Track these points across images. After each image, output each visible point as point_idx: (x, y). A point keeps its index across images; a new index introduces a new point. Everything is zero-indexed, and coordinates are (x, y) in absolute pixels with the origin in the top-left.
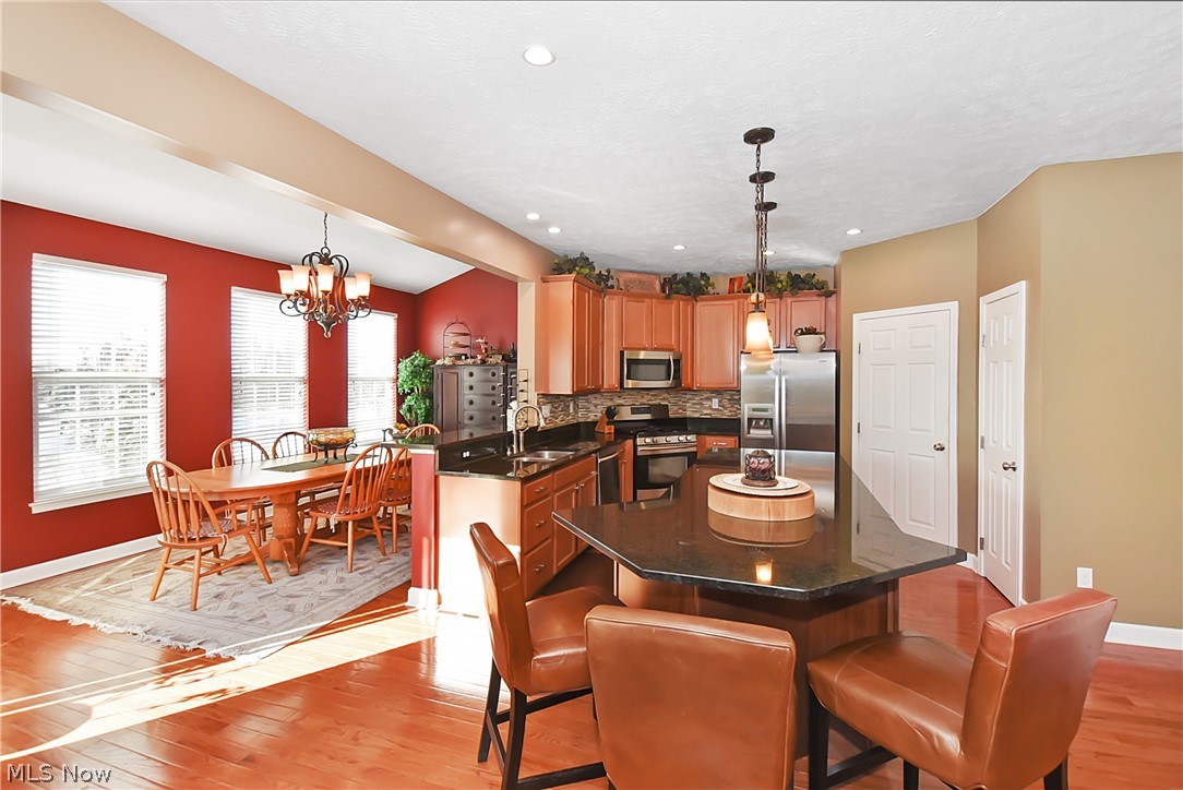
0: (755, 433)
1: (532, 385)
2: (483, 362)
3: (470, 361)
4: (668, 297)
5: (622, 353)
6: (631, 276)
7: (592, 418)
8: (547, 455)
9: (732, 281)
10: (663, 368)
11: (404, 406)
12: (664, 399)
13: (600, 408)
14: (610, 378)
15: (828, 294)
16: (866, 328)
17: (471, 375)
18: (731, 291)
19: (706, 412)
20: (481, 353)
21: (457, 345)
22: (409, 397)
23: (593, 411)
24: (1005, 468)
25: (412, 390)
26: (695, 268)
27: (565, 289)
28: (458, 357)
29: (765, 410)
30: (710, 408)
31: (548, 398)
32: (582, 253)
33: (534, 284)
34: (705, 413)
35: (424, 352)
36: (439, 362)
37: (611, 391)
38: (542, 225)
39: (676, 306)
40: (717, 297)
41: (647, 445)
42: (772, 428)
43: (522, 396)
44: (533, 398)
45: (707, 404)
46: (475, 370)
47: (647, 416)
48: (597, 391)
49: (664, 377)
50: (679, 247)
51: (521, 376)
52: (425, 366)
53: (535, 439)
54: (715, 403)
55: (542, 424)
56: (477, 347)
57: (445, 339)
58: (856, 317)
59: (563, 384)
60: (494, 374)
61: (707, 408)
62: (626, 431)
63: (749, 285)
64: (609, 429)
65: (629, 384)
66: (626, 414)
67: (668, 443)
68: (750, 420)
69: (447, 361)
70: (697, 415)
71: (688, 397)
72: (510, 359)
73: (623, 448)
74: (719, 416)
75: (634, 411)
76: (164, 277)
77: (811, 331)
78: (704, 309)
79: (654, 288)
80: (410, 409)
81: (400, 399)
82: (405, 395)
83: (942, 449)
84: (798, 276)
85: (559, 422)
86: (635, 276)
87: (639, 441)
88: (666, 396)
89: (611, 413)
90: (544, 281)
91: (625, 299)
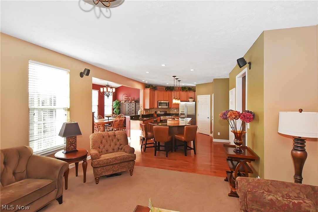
0: (182, 116)
1: (142, 107)
2: (131, 102)
3: (128, 102)
4: (167, 91)
5: (158, 101)
6: (159, 87)
7: (152, 113)
8: (145, 119)
9: (178, 88)
10: (166, 104)
11: (114, 111)
12: (166, 110)
13: (154, 111)
14: (156, 106)
15: (194, 91)
16: (199, 98)
17: (128, 105)
18: (178, 90)
20: (130, 100)
21: (125, 99)
22: (115, 109)
23: (153, 112)
25: (116, 108)
26: (171, 86)
27: (148, 90)
28: (126, 101)
29: (183, 112)
30: (175, 111)
31: (145, 109)
32: (151, 84)
34: (174, 113)
35: (118, 100)
36: (121, 102)
37: (156, 108)
39: (168, 93)
40: (176, 91)
41: (162, 118)
42: (184, 115)
43: (141, 109)
44: (142, 109)
46: (128, 104)
47: (163, 113)
48: (153, 108)
49: (166, 105)
50: (168, 84)
51: (140, 106)
52: (119, 103)
53: (143, 116)
55: (145, 113)
56: (129, 99)
57: (122, 97)
58: (198, 96)
59: (147, 107)
60: (133, 105)
62: (159, 115)
63: (181, 89)
64: (156, 115)
65: (160, 107)
66: (159, 112)
67: (166, 118)
68: (181, 114)
69: (123, 102)
70: (172, 113)
71: (171, 109)
72: (137, 101)
73: (158, 118)
74: (176, 113)
75: (160, 112)
77: (191, 98)
78: (173, 93)
79: (164, 89)
80: (115, 111)
81: (113, 109)
82: (114, 108)
84: (190, 88)
85: (147, 114)
86: (161, 87)
87: (161, 117)
89: (156, 112)
90: (144, 89)
91: (159, 91)
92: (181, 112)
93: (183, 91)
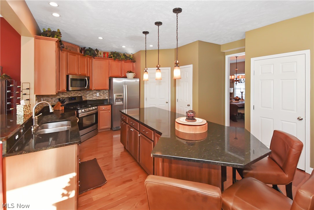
0: (117, 103)
4: (84, 55)
5: (68, 77)
6: (68, 44)
9: (111, 52)
12: (80, 94)
14: (63, 86)
15: (134, 62)
18: (104, 56)
24: (188, 106)
29: (121, 96)
31: (41, 96)
33: (33, 38)
34: (94, 98)
37: (63, 92)
38: (53, 10)
39: (86, 59)
40: (100, 58)
41: (82, 112)
43: (25, 97)
44: (34, 98)
45: (95, 95)
50: (101, 38)
51: (25, 87)
54: (98, 94)
61: (95, 96)
63: (112, 56)
64: (62, 109)
65: (70, 88)
67: (89, 111)
68: (116, 99)
70: (91, 99)
71: (87, 92)
74: (99, 99)
75: (70, 100)
77: (130, 72)
78: (95, 63)
79: (77, 51)
83: (168, 103)
86: (71, 45)
87: (80, 111)
91: (68, 53)
92: (116, 95)
93: (115, 60)
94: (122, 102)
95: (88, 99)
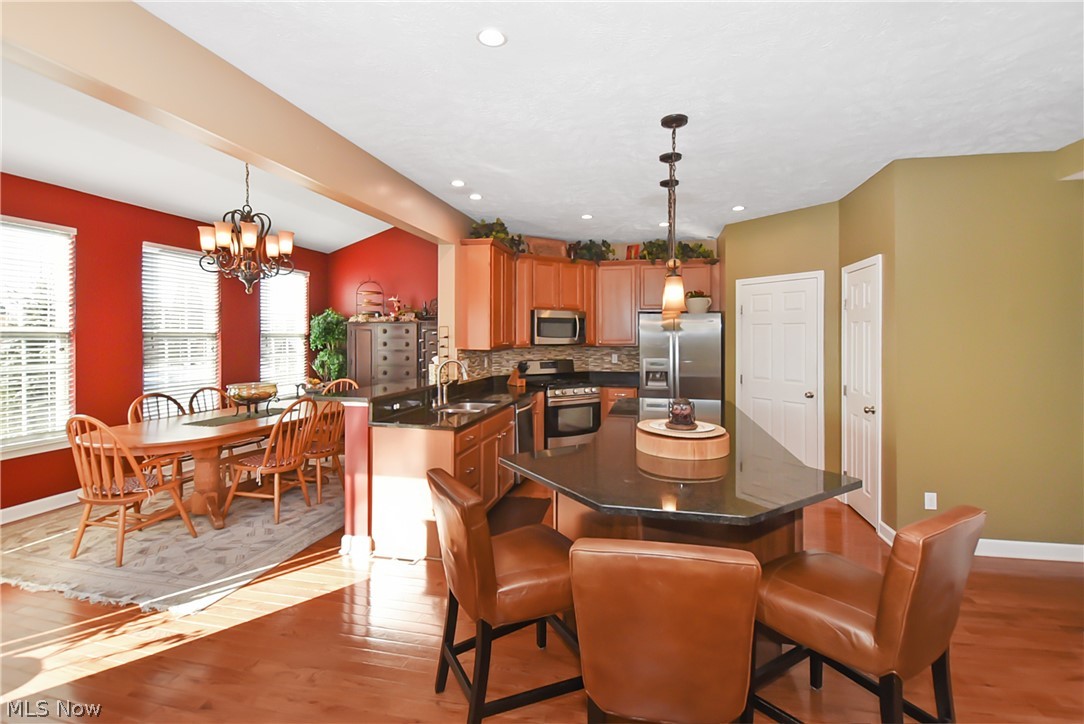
0: (652, 385)
1: (452, 341)
2: (397, 319)
3: (383, 318)
4: (573, 261)
5: (532, 313)
6: (539, 241)
7: (504, 372)
8: (468, 406)
9: (629, 248)
10: (569, 326)
11: (317, 362)
12: (570, 355)
13: (512, 363)
14: (522, 335)
15: (713, 262)
16: (749, 293)
17: (385, 331)
18: (629, 257)
19: (607, 366)
20: (394, 311)
21: (370, 303)
22: (321, 353)
23: (506, 366)
24: (866, 412)
25: (325, 346)
26: (597, 236)
27: (482, 253)
28: (372, 315)
29: (661, 364)
30: (610, 362)
31: (466, 353)
32: (498, 219)
33: (453, 247)
35: (336, 310)
36: (352, 319)
37: (522, 347)
38: (465, 192)
39: (580, 270)
40: (617, 262)
41: (556, 396)
42: (667, 380)
43: (442, 352)
44: (454, 354)
45: (607, 359)
46: (387, 327)
47: (552, 371)
48: (509, 347)
49: (570, 333)
50: (587, 217)
51: (442, 332)
52: (338, 323)
53: (458, 392)
54: (615, 358)
55: (465, 377)
56: (391, 306)
57: (356, 298)
58: (738, 283)
59: (481, 340)
60: (407, 331)
61: (607, 363)
62: (535, 385)
63: (645, 252)
64: (521, 383)
65: (538, 340)
66: (534, 369)
67: (575, 395)
68: (648, 373)
69: (361, 319)
70: (598, 369)
71: (590, 352)
72: (428, 316)
73: (536, 399)
74: (618, 370)
75: (543, 366)
76: (74, 231)
77: (699, 294)
78: (606, 275)
79: (560, 253)
80: (323, 365)
81: (311, 356)
82: (318, 351)
83: (812, 396)
84: (687, 246)
85: (476, 376)
86: (544, 242)
87: (550, 393)
88: (571, 351)
89: (522, 367)
90: (463, 244)
91: (535, 262)
92: (647, 363)
93: (653, 263)
94: (665, 384)
95: (591, 368)
